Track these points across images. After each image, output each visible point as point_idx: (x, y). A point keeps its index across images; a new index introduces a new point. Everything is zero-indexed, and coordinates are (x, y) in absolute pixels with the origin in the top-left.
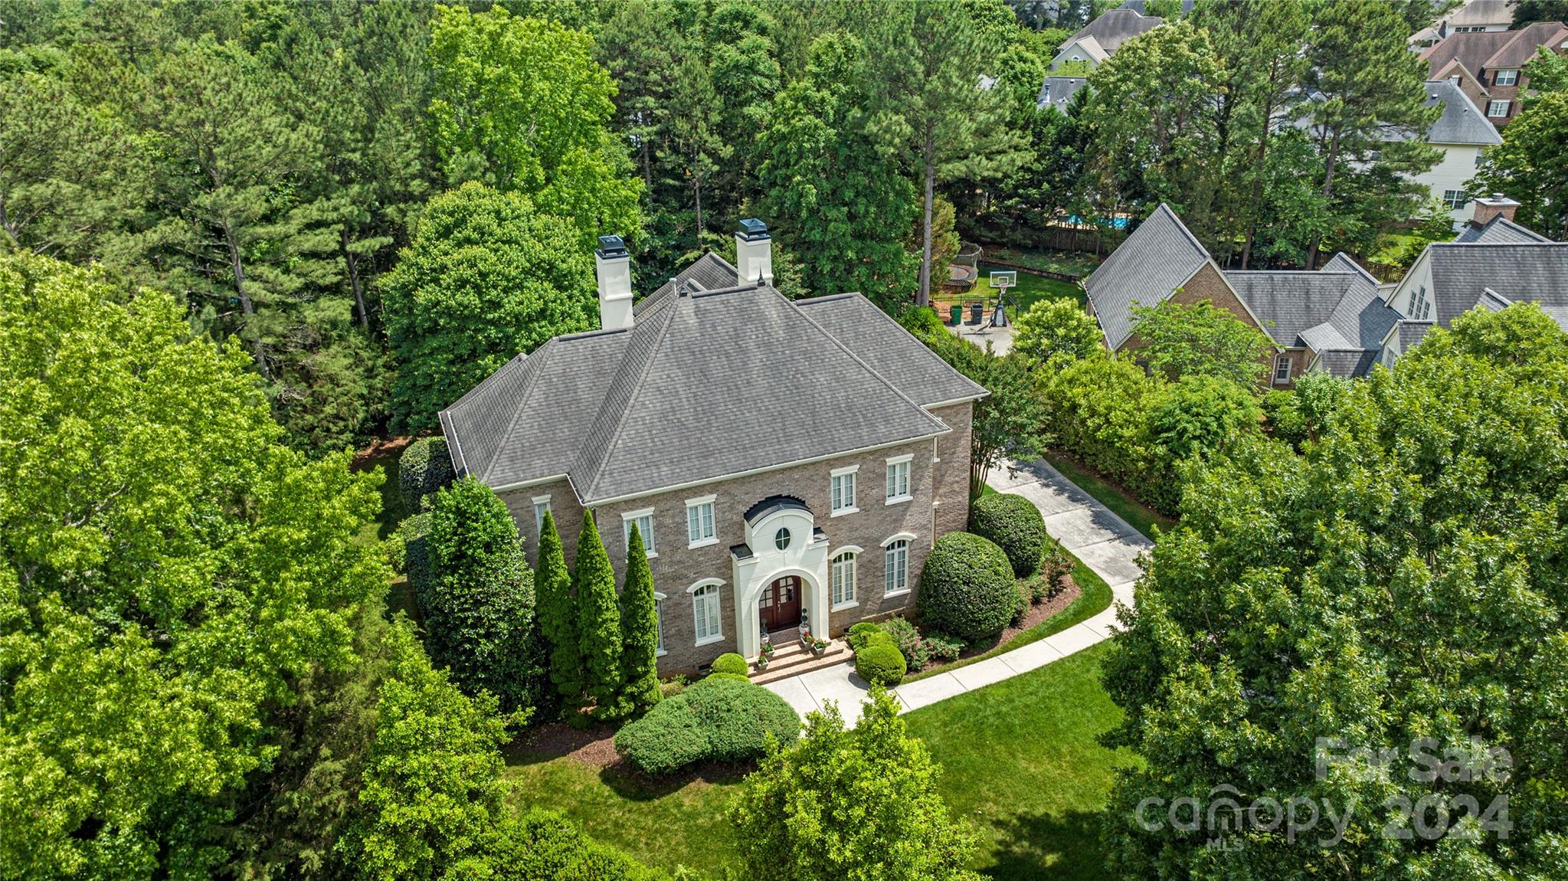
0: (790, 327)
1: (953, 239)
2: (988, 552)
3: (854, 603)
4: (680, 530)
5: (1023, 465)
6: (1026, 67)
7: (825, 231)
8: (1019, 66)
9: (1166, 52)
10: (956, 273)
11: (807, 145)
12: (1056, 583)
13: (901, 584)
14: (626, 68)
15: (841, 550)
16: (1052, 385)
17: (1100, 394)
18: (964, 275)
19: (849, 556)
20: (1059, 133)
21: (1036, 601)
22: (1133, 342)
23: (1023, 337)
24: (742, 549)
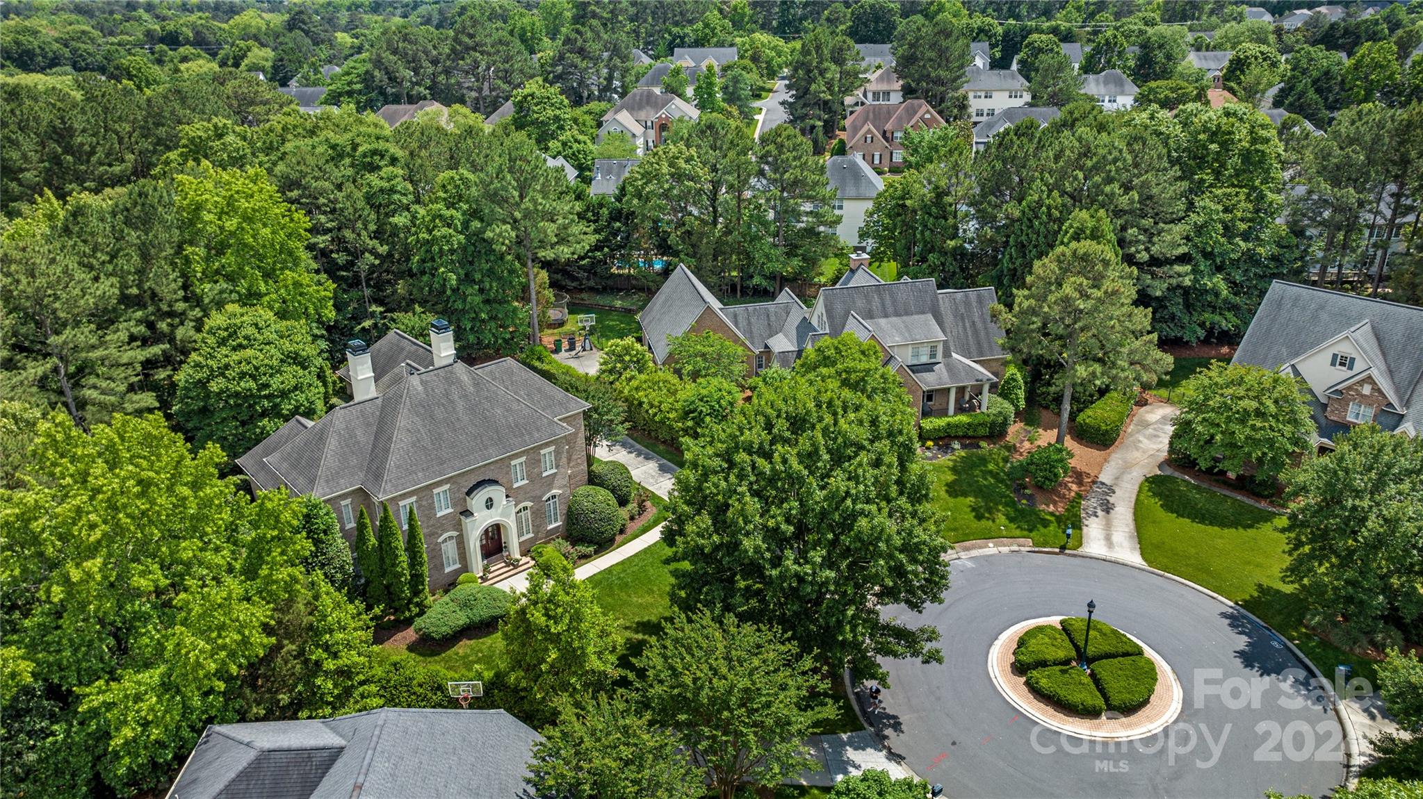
0: (476, 385)
1: (549, 294)
2: (602, 494)
3: (531, 535)
4: (431, 507)
5: (615, 443)
6: (581, 147)
7: (464, 301)
8: (575, 146)
9: (671, 165)
10: (553, 314)
11: (446, 248)
12: (642, 508)
13: (556, 521)
14: (301, 196)
15: (521, 506)
16: (626, 391)
17: (654, 394)
18: (559, 316)
19: (525, 508)
20: (610, 213)
21: (632, 518)
22: (670, 359)
23: (605, 363)
24: (467, 513)
